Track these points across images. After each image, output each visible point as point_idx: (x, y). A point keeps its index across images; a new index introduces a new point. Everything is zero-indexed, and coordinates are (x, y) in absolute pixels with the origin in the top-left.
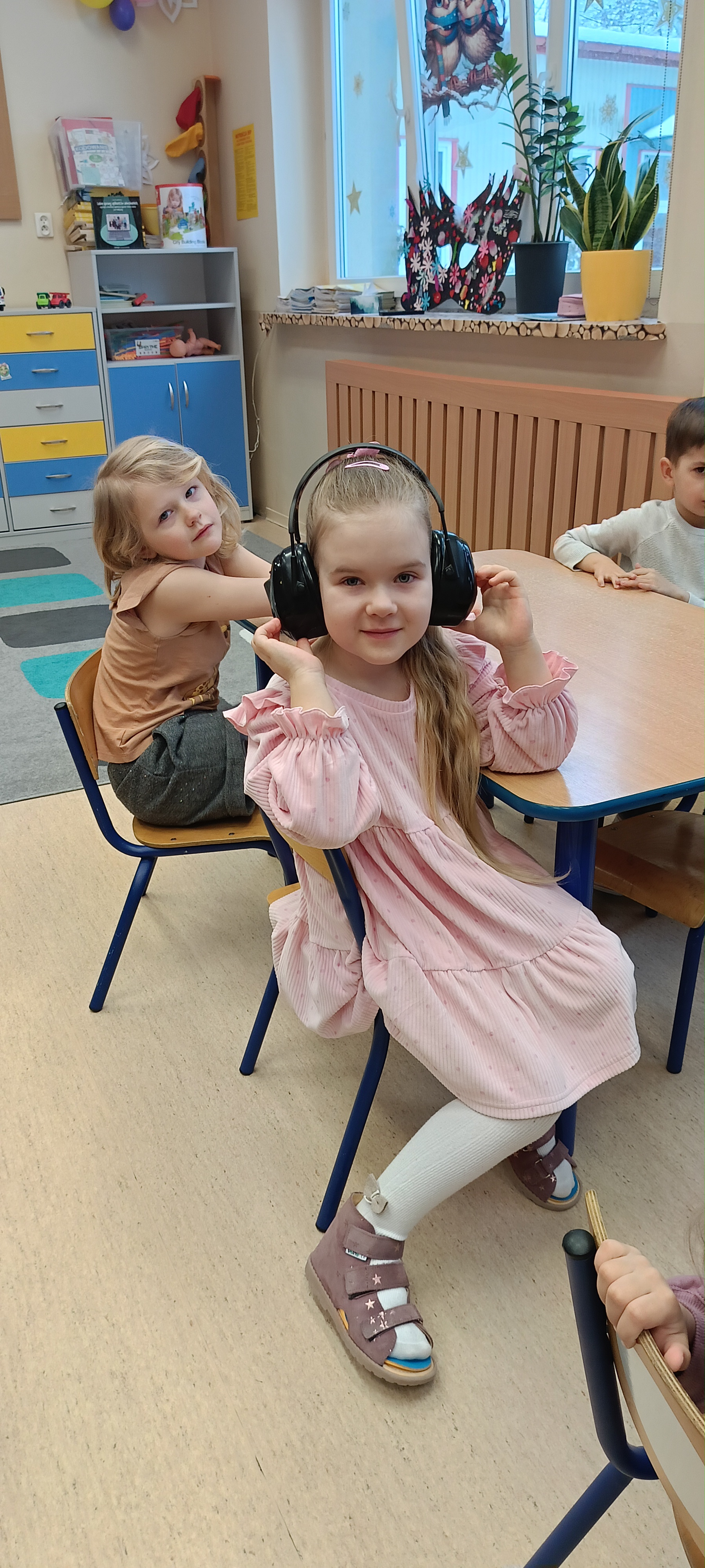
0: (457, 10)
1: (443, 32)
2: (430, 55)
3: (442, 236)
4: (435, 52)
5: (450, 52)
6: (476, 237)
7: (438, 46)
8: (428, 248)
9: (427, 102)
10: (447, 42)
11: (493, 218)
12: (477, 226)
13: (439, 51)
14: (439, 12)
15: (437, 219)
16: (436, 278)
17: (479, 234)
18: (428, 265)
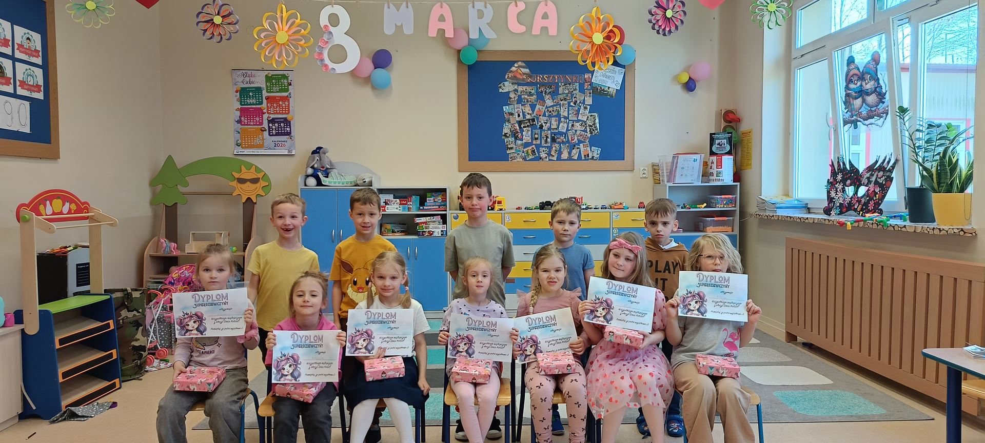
0: (861, 85)
1: (854, 94)
2: (847, 103)
3: (849, 182)
4: (850, 102)
5: (858, 102)
6: (868, 184)
7: (851, 99)
8: (841, 187)
9: (845, 123)
10: (856, 98)
11: (877, 175)
12: (868, 178)
13: (852, 102)
14: (852, 86)
15: (847, 174)
16: (844, 200)
17: (869, 182)
18: (840, 194)
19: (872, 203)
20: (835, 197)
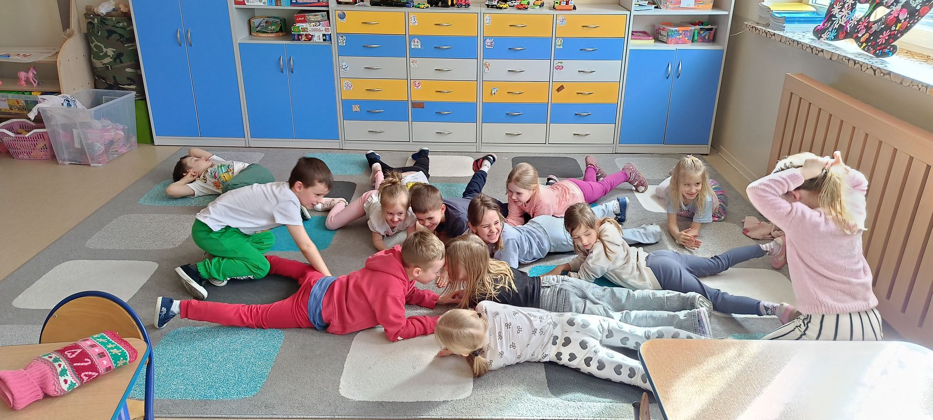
6: (892, 4)
8: (851, 1)
18: (845, 11)
19: (886, 34)
20: (837, 15)
